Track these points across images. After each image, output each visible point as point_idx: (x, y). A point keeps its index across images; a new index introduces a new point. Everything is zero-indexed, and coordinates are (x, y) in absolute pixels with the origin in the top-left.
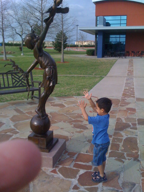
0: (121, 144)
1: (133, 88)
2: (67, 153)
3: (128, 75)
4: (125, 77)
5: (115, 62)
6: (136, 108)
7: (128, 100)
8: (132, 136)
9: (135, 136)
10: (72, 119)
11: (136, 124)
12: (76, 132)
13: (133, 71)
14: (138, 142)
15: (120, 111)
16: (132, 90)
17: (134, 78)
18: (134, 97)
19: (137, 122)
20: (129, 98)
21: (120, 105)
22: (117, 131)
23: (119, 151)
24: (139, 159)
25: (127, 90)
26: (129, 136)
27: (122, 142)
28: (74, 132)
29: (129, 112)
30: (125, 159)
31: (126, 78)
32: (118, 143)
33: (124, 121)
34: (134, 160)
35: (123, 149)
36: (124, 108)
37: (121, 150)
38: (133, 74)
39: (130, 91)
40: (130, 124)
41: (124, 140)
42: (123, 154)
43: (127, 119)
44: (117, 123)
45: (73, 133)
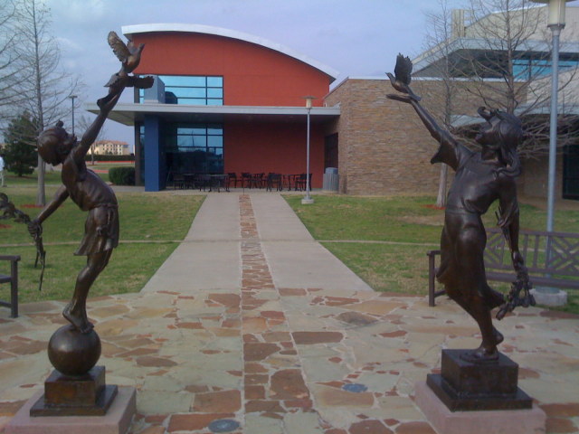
0: (268, 386)
1: (266, 267)
2: (144, 419)
3: (244, 235)
4: (238, 241)
5: (202, 202)
6: (284, 311)
7: (259, 294)
8: (288, 368)
9: (296, 368)
10: (127, 348)
11: (291, 344)
12: (148, 375)
13: (254, 226)
14: (304, 377)
15: (246, 319)
16: (262, 270)
17: (261, 243)
18: (272, 287)
19: (293, 340)
20: (261, 291)
21: (244, 308)
22: (250, 362)
23: (264, 398)
24: (314, 407)
25: (250, 271)
26: (282, 368)
27: (269, 382)
28: (145, 376)
29: (269, 319)
30: (282, 410)
31: (240, 243)
32: (260, 384)
33: (262, 340)
34: (305, 411)
35: (274, 394)
36: (256, 312)
37: (270, 397)
38: (256, 233)
39: (260, 274)
40: (278, 344)
41: (272, 377)
42: (278, 403)
43: (268, 335)
44: (245, 345)
45: (142, 378)
